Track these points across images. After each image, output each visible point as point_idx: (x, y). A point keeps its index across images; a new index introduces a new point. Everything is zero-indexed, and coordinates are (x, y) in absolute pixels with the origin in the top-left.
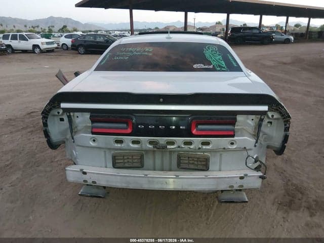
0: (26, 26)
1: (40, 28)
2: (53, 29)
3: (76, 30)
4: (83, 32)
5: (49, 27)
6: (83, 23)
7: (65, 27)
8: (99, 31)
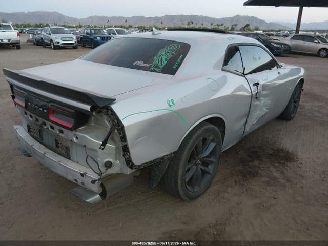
0: (212, 24)
1: (224, 26)
2: (236, 28)
3: (257, 29)
4: (264, 31)
5: (232, 26)
6: (268, 22)
7: (248, 25)
8: (283, 30)
